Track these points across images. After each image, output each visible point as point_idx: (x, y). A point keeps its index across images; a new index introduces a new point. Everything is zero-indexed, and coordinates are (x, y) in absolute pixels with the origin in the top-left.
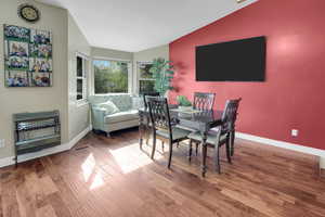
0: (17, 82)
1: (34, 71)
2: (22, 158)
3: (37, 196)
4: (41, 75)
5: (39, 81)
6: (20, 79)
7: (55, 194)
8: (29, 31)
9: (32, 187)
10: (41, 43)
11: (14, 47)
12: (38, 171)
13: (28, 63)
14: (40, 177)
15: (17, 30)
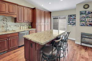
0: (82, 25)
1: (87, 22)
2: (83, 44)
3: (83, 55)
4: (89, 23)
5: (88, 25)
6: (83, 24)
7: (87, 58)
8: (86, 11)
9: (82, 52)
10: (89, 14)
11: (82, 16)
12: (85, 50)
13: (85, 20)
14: (85, 51)
15: (83, 12)
